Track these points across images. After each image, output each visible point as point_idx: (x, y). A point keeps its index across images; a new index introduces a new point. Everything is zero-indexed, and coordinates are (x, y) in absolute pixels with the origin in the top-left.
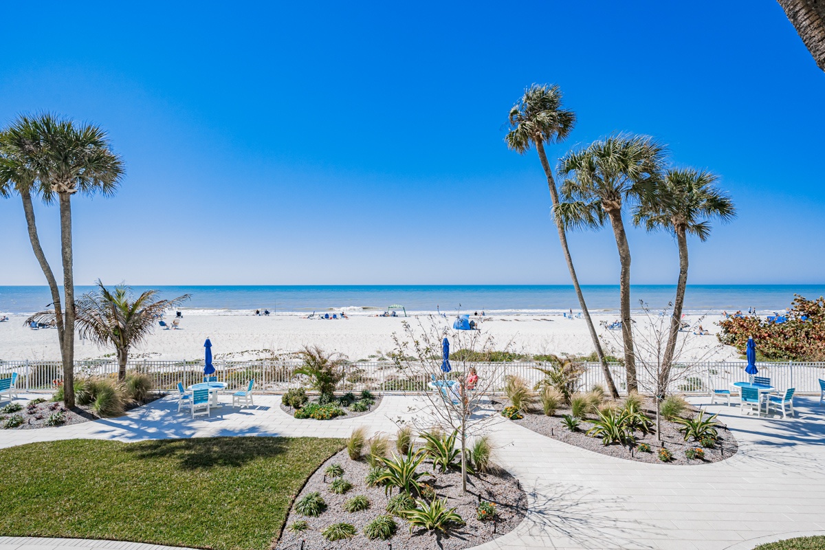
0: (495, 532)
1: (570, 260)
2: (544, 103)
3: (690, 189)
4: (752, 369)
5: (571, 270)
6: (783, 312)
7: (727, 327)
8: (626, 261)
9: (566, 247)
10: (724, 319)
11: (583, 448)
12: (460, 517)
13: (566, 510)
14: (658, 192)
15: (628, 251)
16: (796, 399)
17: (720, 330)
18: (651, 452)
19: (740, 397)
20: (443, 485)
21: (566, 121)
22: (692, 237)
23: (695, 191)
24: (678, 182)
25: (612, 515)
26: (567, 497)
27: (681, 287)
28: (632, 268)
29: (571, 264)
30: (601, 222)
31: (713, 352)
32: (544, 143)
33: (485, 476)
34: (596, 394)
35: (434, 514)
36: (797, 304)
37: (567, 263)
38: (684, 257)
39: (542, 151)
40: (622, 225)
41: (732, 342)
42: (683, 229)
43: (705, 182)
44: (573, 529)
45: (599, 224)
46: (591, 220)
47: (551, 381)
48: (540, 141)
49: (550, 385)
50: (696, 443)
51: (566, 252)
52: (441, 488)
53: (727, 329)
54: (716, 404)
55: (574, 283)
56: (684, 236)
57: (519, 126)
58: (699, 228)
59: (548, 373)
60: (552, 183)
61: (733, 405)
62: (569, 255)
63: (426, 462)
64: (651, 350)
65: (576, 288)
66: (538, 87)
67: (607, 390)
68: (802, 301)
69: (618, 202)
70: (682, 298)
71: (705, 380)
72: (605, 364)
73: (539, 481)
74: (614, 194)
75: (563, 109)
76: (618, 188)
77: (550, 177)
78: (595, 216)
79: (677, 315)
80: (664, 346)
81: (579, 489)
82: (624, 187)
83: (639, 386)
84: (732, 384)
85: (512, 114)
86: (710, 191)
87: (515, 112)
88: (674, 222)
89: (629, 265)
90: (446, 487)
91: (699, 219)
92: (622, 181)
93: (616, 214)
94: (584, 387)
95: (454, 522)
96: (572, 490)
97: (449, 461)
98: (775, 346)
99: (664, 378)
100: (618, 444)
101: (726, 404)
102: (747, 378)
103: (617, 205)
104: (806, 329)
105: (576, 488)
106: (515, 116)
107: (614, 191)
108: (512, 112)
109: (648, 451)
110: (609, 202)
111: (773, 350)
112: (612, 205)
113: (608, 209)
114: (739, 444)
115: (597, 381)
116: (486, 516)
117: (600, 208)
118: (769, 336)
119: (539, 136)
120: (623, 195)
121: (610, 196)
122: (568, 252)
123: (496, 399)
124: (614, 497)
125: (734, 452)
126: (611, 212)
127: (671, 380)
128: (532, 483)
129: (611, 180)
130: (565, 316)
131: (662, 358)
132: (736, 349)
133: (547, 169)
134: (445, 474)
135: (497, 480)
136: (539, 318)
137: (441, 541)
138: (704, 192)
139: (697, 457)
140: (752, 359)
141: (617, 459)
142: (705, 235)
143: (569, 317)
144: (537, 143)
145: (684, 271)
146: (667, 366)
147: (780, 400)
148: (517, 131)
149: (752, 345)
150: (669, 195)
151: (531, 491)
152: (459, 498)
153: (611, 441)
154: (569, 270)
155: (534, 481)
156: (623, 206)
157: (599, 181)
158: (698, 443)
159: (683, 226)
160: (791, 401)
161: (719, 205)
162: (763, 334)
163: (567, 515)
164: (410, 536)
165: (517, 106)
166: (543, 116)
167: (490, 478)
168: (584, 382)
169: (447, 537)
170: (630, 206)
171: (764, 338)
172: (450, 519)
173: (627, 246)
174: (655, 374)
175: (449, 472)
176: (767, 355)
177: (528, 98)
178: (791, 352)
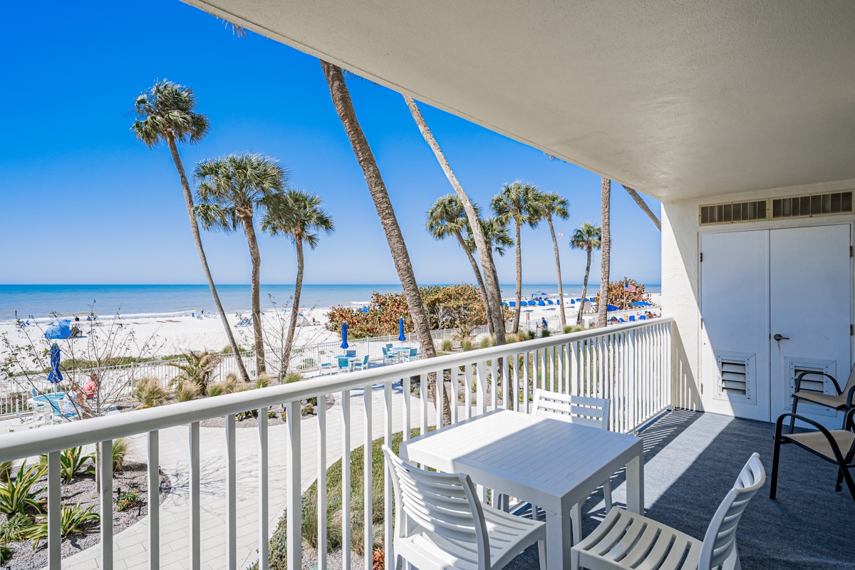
0: (139, 515)
1: (205, 259)
2: (176, 102)
3: (305, 207)
4: (345, 346)
5: (205, 268)
6: (367, 303)
7: (332, 316)
8: (256, 261)
9: (201, 246)
10: (330, 311)
11: (220, 427)
12: (97, 514)
13: (209, 477)
14: (282, 206)
15: (258, 254)
16: (369, 364)
17: (327, 320)
18: (276, 418)
19: (338, 368)
20: (69, 495)
21: (199, 125)
22: (306, 245)
23: (308, 209)
24: (296, 200)
25: (248, 469)
26: (208, 468)
27: (299, 285)
28: (261, 268)
29: (206, 263)
30: (234, 226)
31: (319, 333)
32: (177, 140)
33: (121, 474)
34: (230, 380)
35: (65, 522)
36: (375, 297)
37: (201, 262)
38: (301, 260)
39: (174, 148)
40: (253, 230)
41: (335, 329)
42: (300, 239)
43: (316, 203)
44: (215, 489)
45: (232, 228)
46: (225, 225)
47: (186, 376)
48: (172, 138)
49: (185, 379)
50: (308, 404)
51: (201, 251)
52: (68, 498)
53: (332, 318)
54: (323, 375)
55: (207, 282)
56: (301, 244)
57: (149, 118)
58: (311, 238)
59: (183, 368)
60: (185, 182)
61: (333, 374)
62: (204, 255)
63: (40, 481)
64: (277, 336)
65: (211, 288)
66: (170, 84)
67: (240, 376)
68: (377, 295)
69: (250, 211)
70: (299, 294)
71: (316, 359)
72: (238, 354)
73: (180, 463)
74: (246, 203)
75: (196, 112)
76: (250, 198)
77: (183, 176)
78: (229, 219)
79: (296, 308)
80: (286, 332)
81: (219, 459)
82: (255, 198)
83: (268, 367)
84: (333, 358)
85: (139, 102)
86: (319, 211)
87: (143, 101)
88: (294, 232)
89: (259, 265)
90: (73, 496)
91: (311, 231)
92: (254, 193)
93: (249, 220)
94: (218, 377)
95: (90, 523)
96: (212, 462)
97: (74, 471)
98: (361, 329)
99: (286, 358)
100: (250, 417)
101: (329, 374)
102: (343, 352)
103: (249, 213)
104: (378, 316)
105: (216, 459)
106: (142, 105)
107: (247, 200)
108: (139, 99)
109: (274, 417)
110: (242, 209)
111: (360, 332)
112: (245, 213)
113: (242, 216)
114: (336, 399)
115: (230, 370)
116: (128, 505)
117: (234, 214)
118: (358, 322)
119: (171, 133)
120: (254, 204)
121: (243, 205)
122: (203, 251)
123: (123, 404)
124: (249, 456)
125: (332, 404)
126: (244, 218)
127: (292, 358)
128: (173, 467)
129: (244, 190)
130: (193, 316)
131: (284, 342)
132: (337, 334)
133: (180, 168)
134: (71, 484)
135: (135, 474)
136: (164, 319)
137: (77, 543)
138: (315, 211)
139: (309, 413)
140: (345, 338)
141: (249, 428)
142: (314, 245)
143: (198, 317)
144: (168, 140)
145: (301, 272)
146: (288, 349)
147: (361, 364)
148: (146, 123)
149: (345, 327)
150: (290, 210)
151: (174, 472)
152: (93, 500)
153: (244, 417)
154: (203, 269)
155: (175, 465)
156: (254, 215)
157: (233, 188)
158: (310, 404)
159: (300, 236)
160: (367, 364)
161: (324, 222)
162: (354, 320)
163: (210, 481)
164: (33, 553)
165: (145, 96)
166: (175, 114)
167: (127, 474)
168: (219, 372)
169: (84, 536)
170: (260, 214)
171: (355, 324)
172: (86, 520)
173: (258, 250)
174: (279, 355)
175: (75, 481)
176: (357, 337)
177: (158, 91)
178: (370, 332)
